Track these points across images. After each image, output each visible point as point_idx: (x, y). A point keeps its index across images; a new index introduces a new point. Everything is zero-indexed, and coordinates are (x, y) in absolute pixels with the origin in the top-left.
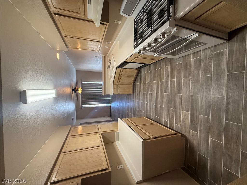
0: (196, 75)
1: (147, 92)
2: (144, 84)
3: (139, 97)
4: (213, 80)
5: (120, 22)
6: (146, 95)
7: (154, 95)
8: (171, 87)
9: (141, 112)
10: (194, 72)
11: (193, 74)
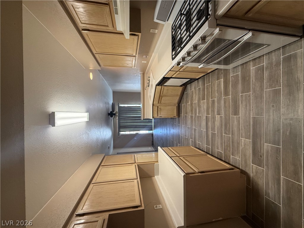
0: (258, 89)
1: (196, 114)
2: (191, 104)
3: (186, 121)
4: (283, 95)
5: (157, 30)
6: (194, 118)
7: (204, 118)
8: (225, 107)
9: (188, 140)
10: (255, 85)
11: (254, 88)
